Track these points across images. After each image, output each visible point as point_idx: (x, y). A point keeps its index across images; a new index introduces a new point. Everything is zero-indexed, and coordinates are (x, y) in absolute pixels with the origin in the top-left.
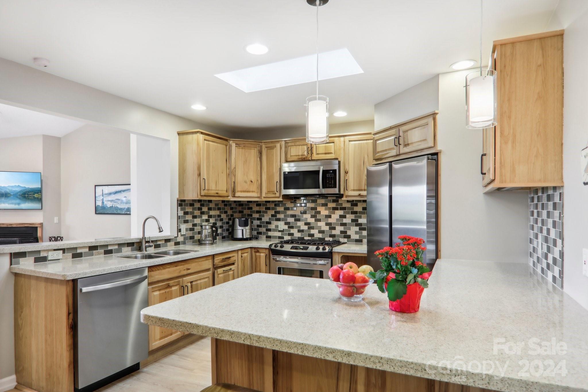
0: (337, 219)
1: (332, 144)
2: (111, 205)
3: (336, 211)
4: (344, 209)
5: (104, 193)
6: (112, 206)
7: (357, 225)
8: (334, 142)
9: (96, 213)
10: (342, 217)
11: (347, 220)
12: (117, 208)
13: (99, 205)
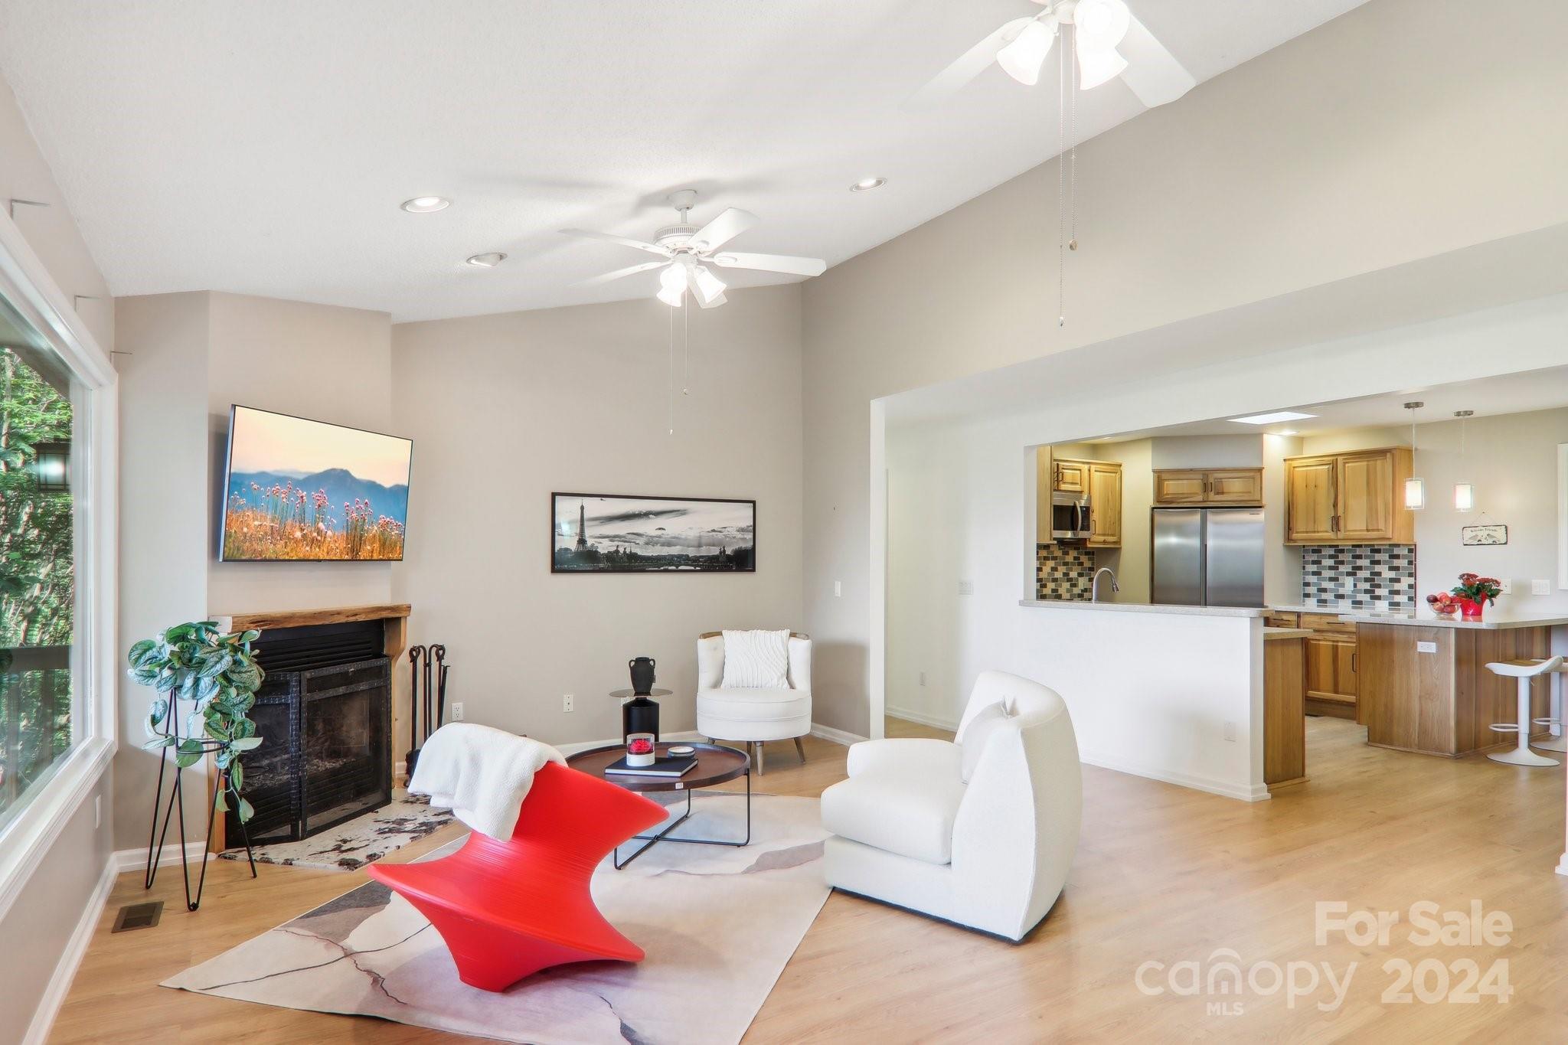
0: (1049, 573)
1: (1078, 472)
2: (613, 549)
3: (1047, 562)
4: (1054, 558)
5: (585, 517)
6: (617, 551)
7: (1070, 580)
8: (1080, 470)
9: (554, 570)
10: (1054, 569)
11: (1058, 575)
12: (633, 557)
13: (567, 549)
